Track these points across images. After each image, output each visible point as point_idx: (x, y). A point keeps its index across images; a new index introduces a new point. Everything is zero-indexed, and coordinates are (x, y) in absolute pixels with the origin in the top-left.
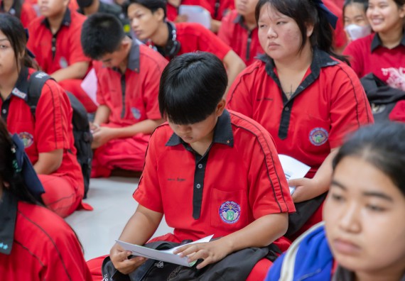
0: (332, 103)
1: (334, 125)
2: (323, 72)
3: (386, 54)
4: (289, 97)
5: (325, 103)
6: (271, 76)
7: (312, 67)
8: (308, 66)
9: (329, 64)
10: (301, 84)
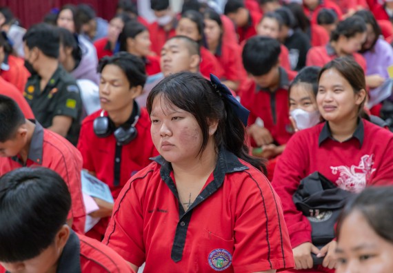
0: (236, 220)
1: (238, 246)
2: (228, 179)
3: (336, 149)
4: (186, 208)
5: (229, 218)
6: (166, 182)
7: (214, 174)
8: (211, 171)
9: (236, 169)
10: (201, 194)
